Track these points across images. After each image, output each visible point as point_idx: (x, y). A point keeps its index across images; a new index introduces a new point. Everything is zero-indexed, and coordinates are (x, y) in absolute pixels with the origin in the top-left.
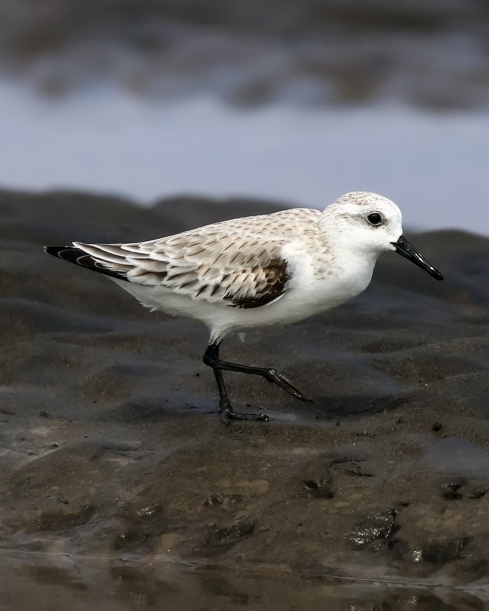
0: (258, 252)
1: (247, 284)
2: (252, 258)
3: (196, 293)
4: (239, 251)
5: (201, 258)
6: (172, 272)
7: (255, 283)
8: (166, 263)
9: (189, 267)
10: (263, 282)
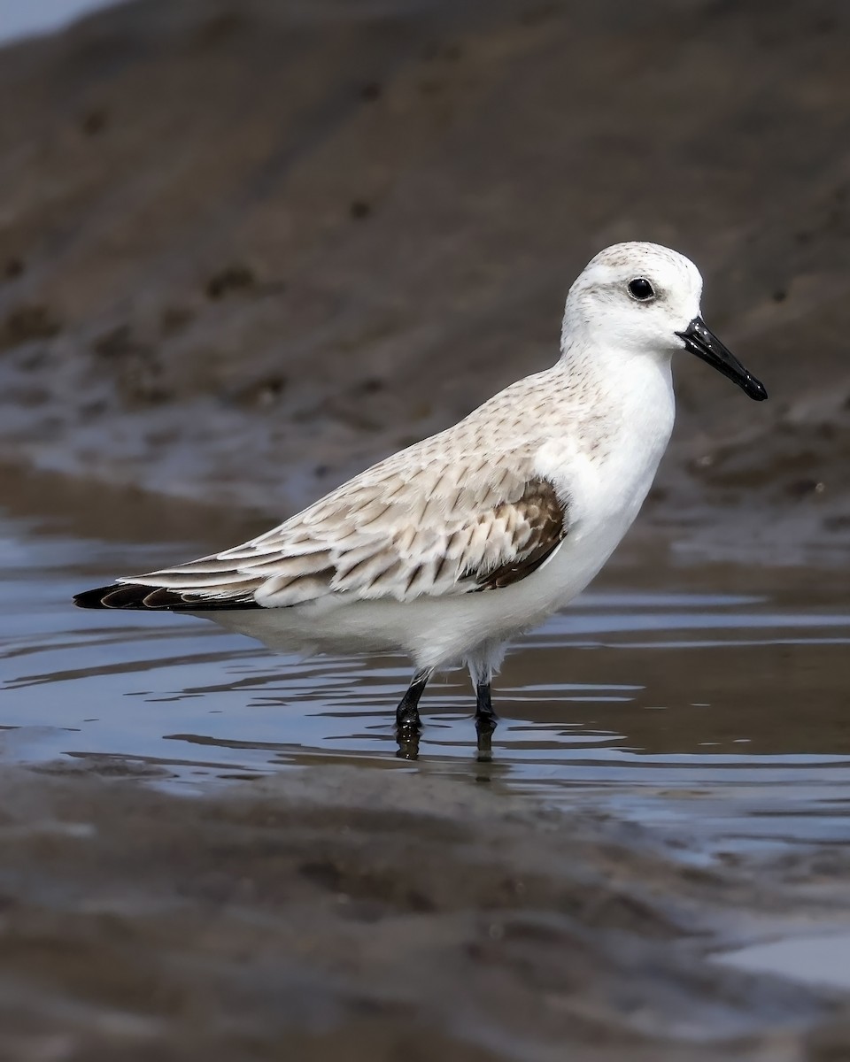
0: (496, 478)
1: (495, 540)
2: (488, 491)
3: (404, 587)
4: (461, 485)
5: (392, 520)
6: (344, 564)
7: (509, 536)
8: (327, 552)
9: (374, 544)
10: (524, 528)
